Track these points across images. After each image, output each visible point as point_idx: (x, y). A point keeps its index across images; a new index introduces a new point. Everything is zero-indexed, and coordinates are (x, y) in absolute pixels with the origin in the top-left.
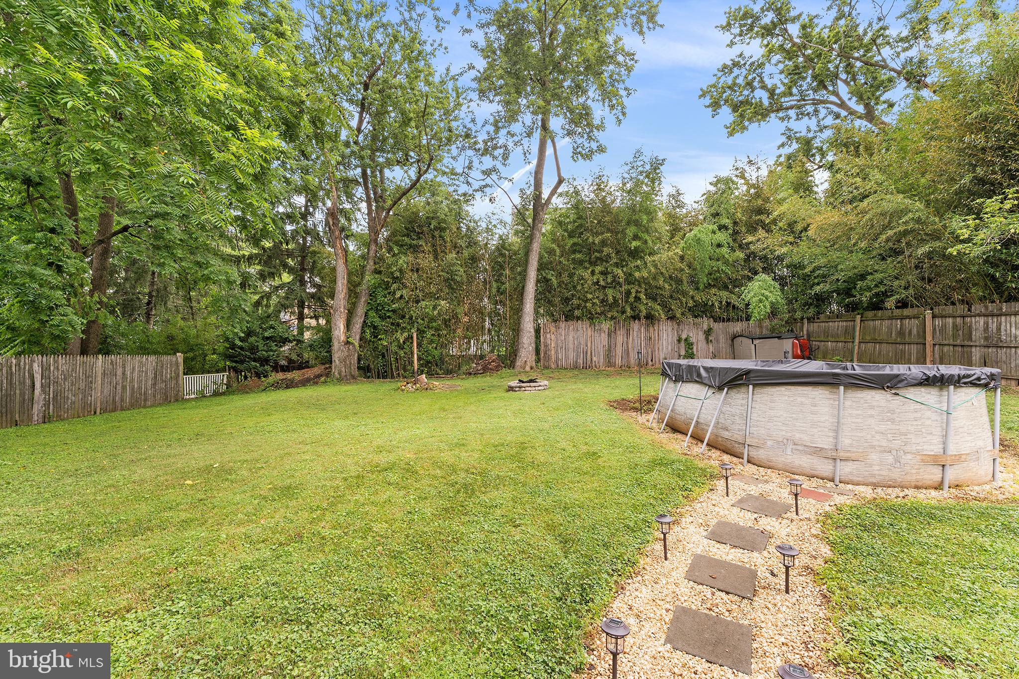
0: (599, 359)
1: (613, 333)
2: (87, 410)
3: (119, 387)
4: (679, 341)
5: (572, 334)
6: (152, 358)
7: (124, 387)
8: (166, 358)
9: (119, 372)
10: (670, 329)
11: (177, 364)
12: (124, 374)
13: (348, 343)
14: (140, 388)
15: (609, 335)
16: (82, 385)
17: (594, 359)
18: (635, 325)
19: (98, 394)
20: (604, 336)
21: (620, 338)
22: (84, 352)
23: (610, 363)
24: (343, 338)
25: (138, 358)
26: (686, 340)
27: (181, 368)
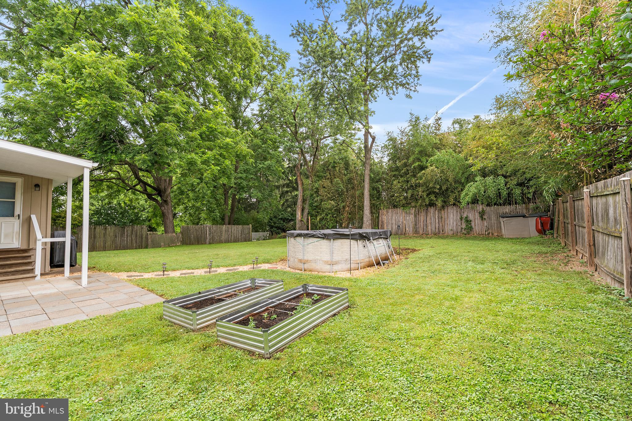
0: (410, 229)
1: (417, 215)
2: (220, 242)
3: (230, 236)
4: (461, 219)
5: (394, 215)
6: (240, 226)
7: (231, 236)
8: (245, 226)
9: (230, 230)
10: (455, 212)
11: (249, 228)
12: (231, 231)
13: (302, 221)
14: (236, 236)
15: (415, 216)
16: (219, 234)
17: (407, 229)
18: (432, 210)
19: (223, 237)
20: (412, 217)
21: (422, 218)
22: (229, 224)
23: (416, 232)
24: (299, 218)
25: (236, 226)
26: (466, 218)
27: (251, 230)
